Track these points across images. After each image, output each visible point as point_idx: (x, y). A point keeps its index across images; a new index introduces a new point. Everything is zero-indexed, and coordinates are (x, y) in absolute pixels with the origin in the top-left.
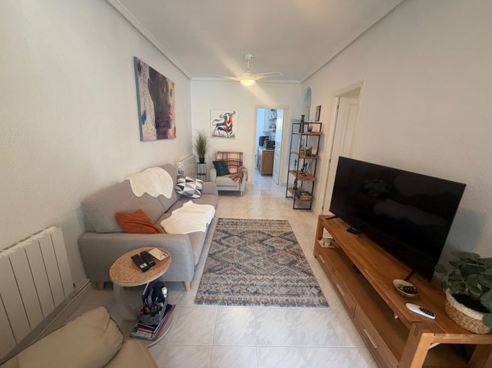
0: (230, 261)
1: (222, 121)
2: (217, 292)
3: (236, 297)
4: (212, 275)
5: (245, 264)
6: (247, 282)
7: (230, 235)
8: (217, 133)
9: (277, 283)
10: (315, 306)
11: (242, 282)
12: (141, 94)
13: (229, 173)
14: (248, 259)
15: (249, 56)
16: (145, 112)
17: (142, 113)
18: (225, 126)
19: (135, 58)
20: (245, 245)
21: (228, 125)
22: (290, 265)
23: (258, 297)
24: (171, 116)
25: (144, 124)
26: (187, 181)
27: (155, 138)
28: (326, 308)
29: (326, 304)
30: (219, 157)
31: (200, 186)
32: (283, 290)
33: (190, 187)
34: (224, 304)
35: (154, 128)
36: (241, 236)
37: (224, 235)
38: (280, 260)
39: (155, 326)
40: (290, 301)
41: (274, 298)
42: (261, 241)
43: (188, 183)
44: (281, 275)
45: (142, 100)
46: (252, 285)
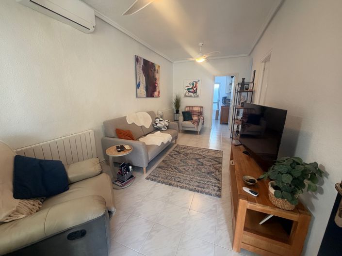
0: (173, 165)
1: (191, 87)
2: (159, 177)
3: (166, 181)
4: (160, 169)
5: (181, 168)
6: (177, 176)
7: (179, 153)
8: (187, 94)
9: (194, 180)
10: (211, 195)
11: (174, 175)
12: (138, 73)
13: (192, 120)
14: (183, 166)
15: (201, 44)
16: (139, 82)
17: (138, 83)
18: (193, 90)
19: (135, 56)
20: (185, 159)
21: (195, 89)
22: (208, 173)
23: (179, 184)
24: (156, 85)
25: (138, 88)
26: (160, 121)
27: (145, 96)
28: (218, 198)
29: (220, 196)
30: (187, 110)
31: (167, 124)
32: (196, 184)
33: (161, 124)
34: (159, 182)
35: (145, 91)
36: (186, 155)
37: (176, 153)
38: (203, 170)
39: (124, 182)
40: (197, 189)
41: (187, 186)
42: (197, 159)
43: (160, 122)
44: (199, 177)
45: (138, 76)
46: (179, 178)
